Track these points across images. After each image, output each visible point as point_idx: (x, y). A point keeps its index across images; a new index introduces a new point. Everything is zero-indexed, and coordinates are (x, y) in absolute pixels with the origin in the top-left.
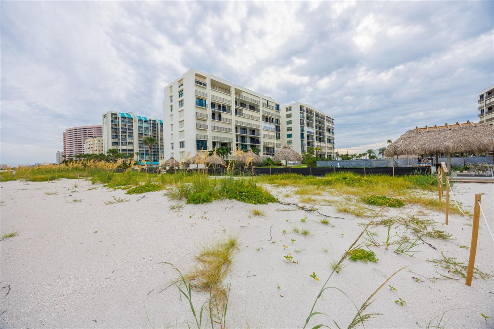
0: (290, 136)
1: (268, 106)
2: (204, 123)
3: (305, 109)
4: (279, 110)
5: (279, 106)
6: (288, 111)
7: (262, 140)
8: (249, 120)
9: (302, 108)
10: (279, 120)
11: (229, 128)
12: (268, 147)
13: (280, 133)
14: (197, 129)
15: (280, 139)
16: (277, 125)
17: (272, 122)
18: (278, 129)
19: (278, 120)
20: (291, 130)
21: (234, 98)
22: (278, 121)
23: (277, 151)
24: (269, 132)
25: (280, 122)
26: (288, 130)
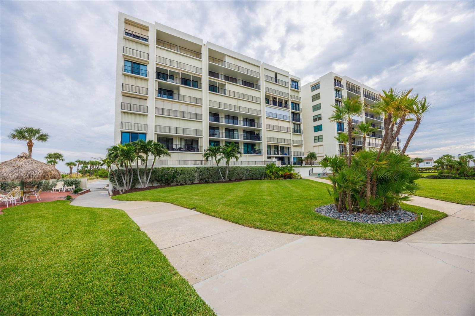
0: (318, 128)
1: (276, 81)
2: (142, 102)
3: (343, 83)
4: (298, 89)
5: (297, 83)
6: (314, 90)
7: (265, 135)
8: (239, 101)
9: (337, 81)
10: (299, 104)
11: (196, 113)
12: (278, 146)
13: (300, 125)
14: (123, 112)
15: (300, 133)
16: (294, 111)
17: (286, 106)
18: (296, 117)
19: (296, 104)
20: (320, 119)
21: (208, 63)
22: (296, 106)
23: (294, 152)
24: (279, 122)
25: (300, 106)
26: (315, 120)
